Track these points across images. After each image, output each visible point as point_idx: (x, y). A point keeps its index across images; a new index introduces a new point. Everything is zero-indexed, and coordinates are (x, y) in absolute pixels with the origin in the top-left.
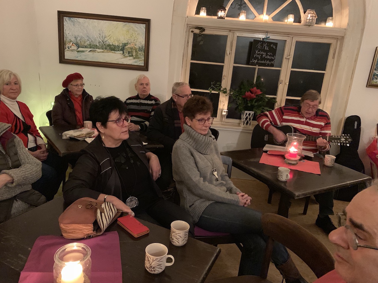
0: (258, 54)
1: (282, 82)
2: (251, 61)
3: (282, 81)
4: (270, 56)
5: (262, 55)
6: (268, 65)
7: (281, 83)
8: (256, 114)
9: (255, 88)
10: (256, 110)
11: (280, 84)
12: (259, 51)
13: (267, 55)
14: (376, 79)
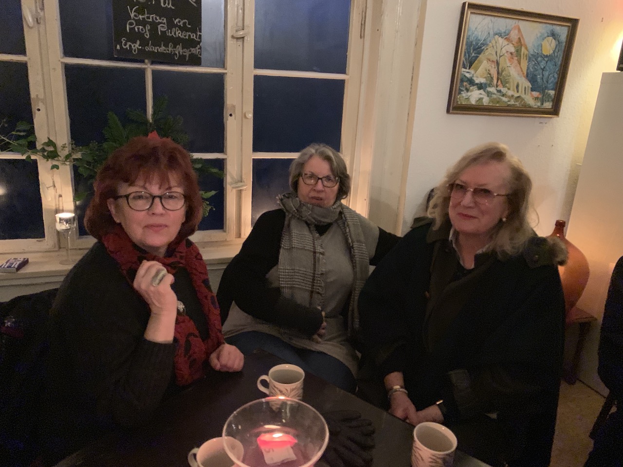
0: (138, 22)
1: (234, 112)
2: (118, 47)
3: (234, 107)
4: (183, 29)
5: (154, 26)
6: (182, 61)
7: (231, 115)
11: (230, 118)
12: (140, 11)
13: (171, 25)
14: (467, 90)
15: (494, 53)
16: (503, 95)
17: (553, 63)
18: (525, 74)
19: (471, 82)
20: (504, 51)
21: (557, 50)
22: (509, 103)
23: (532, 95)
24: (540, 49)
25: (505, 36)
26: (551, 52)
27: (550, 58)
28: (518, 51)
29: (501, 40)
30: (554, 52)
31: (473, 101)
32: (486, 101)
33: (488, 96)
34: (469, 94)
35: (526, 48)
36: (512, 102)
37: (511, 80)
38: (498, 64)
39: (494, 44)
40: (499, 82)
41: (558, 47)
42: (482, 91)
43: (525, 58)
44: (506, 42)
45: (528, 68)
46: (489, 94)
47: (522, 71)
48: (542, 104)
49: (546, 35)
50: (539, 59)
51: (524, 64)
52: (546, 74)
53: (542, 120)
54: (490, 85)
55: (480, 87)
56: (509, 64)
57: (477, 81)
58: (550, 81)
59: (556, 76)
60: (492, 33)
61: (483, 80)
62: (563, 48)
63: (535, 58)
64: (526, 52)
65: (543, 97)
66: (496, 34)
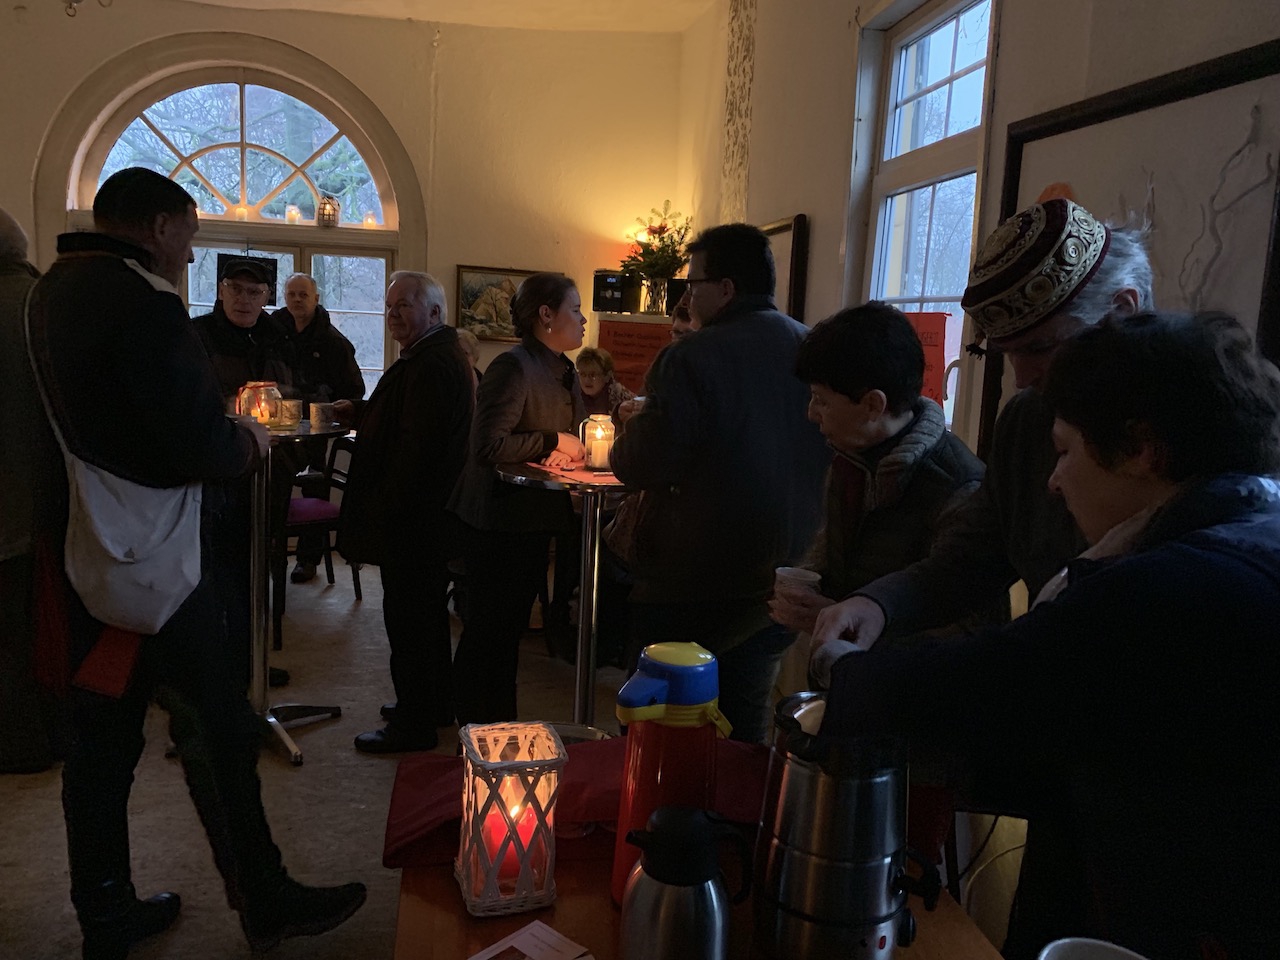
14: (470, 324)
15: (490, 298)
16: (505, 328)
19: (472, 318)
20: (499, 297)
25: (499, 286)
29: (494, 289)
32: (488, 332)
38: (495, 307)
39: (489, 292)
40: (499, 319)
42: (483, 325)
44: (498, 291)
46: (490, 327)
54: (491, 320)
55: (481, 322)
57: (478, 318)
60: (484, 284)
61: (483, 317)
66: (489, 285)
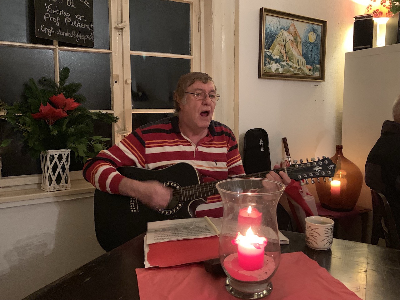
0: (52, 15)
1: (118, 80)
2: (38, 30)
3: (118, 76)
4: (81, 22)
5: (62, 18)
7: (116, 82)
8: (76, 155)
9: (61, 96)
10: (74, 143)
11: (115, 84)
12: (53, 8)
13: (73, 19)
14: (269, 63)
15: (282, 40)
16: (291, 67)
17: (316, 48)
18: (302, 54)
19: (271, 58)
20: (287, 39)
21: (317, 40)
22: (295, 72)
23: (307, 68)
24: (308, 38)
25: (287, 29)
26: (314, 41)
27: (314, 44)
28: (296, 39)
29: (285, 32)
30: (316, 40)
31: (273, 71)
32: (281, 70)
33: (282, 67)
34: (270, 66)
35: (300, 38)
36: (296, 72)
37: (294, 58)
38: (285, 47)
39: (281, 35)
40: (287, 59)
41: (317, 38)
42: (278, 64)
43: (300, 44)
44: (288, 34)
45: (303, 50)
46: (282, 66)
47: (299, 52)
48: (314, 74)
49: (310, 30)
50: (308, 45)
51: (300, 47)
52: (313, 54)
53: (315, 83)
54: (282, 60)
55: (277, 61)
56: (291, 47)
57: (274, 58)
58: (316, 59)
59: (319, 56)
60: (279, 27)
61: (278, 57)
62: (320, 38)
63: (306, 44)
64: (300, 40)
65: (313, 68)
66: (282, 28)
